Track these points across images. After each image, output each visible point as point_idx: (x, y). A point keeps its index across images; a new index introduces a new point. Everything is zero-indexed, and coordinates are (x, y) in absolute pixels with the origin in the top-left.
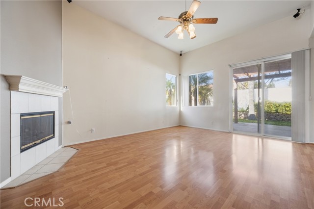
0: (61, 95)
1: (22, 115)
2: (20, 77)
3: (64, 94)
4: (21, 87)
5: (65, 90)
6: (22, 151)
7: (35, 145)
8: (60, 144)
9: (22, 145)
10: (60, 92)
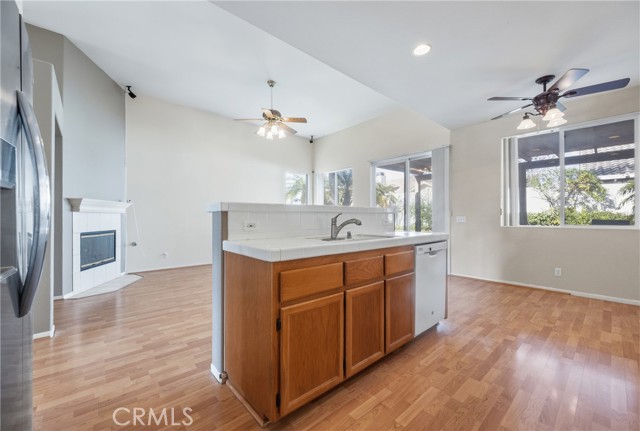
0: (124, 211)
1: (82, 234)
2: (81, 200)
3: (128, 209)
4: (81, 207)
5: (128, 205)
6: (82, 269)
7: (94, 266)
8: (123, 270)
9: (82, 264)
10: (123, 208)
